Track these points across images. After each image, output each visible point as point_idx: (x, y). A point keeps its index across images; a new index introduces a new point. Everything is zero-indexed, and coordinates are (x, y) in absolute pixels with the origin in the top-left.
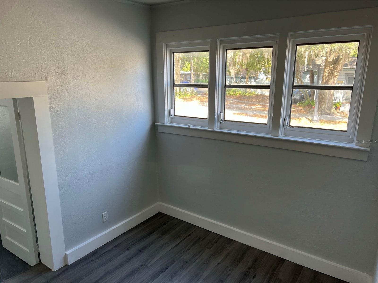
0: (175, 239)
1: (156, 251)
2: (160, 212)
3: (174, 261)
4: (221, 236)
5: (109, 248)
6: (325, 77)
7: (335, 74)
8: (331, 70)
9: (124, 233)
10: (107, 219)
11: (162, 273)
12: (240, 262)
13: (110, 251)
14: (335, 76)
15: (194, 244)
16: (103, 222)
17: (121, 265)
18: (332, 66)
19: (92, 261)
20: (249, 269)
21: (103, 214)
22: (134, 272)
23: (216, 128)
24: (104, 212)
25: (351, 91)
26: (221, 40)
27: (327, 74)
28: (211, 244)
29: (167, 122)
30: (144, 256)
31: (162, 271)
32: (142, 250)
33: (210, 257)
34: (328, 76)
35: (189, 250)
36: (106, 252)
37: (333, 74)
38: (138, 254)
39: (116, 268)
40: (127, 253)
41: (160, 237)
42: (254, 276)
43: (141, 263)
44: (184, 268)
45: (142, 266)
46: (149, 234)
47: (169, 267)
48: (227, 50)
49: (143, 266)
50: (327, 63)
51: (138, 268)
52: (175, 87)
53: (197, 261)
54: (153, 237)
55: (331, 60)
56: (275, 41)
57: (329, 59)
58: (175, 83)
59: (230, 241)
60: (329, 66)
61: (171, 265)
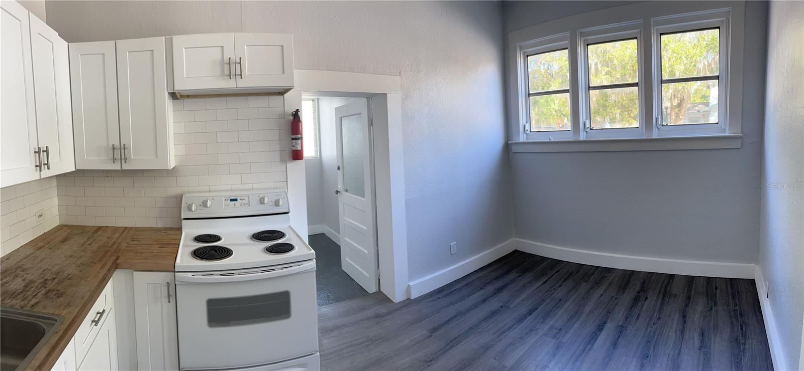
0: (540, 276)
1: (518, 290)
2: (516, 250)
3: (544, 300)
4: (597, 267)
5: (457, 286)
6: (672, 121)
7: (681, 117)
8: (676, 113)
9: (475, 271)
10: (456, 251)
11: (530, 315)
12: (626, 289)
13: (460, 289)
14: (681, 119)
15: (565, 280)
16: (451, 254)
17: (475, 306)
18: (677, 110)
19: (439, 298)
20: (638, 292)
21: (451, 244)
22: (493, 314)
23: (583, 137)
24: (453, 242)
25: (717, 80)
26: (581, 33)
27: (674, 117)
28: (587, 277)
29: (522, 138)
30: (504, 296)
31: (530, 312)
32: (500, 290)
33: (589, 291)
34: (675, 119)
35: (560, 286)
36: (455, 290)
37: (679, 116)
38: (495, 294)
39: (470, 309)
40: (482, 292)
41: (521, 276)
42: (646, 299)
43: (501, 304)
44: (558, 307)
45: (502, 307)
46: (506, 273)
47: (538, 308)
48: (588, 45)
49: (504, 307)
50: (672, 108)
51: (498, 310)
52: (530, 97)
53: (574, 297)
54: (513, 275)
55: (676, 104)
56: (639, 30)
57: (673, 103)
58: (530, 92)
59: (609, 270)
60: (675, 110)
61: (540, 306)
